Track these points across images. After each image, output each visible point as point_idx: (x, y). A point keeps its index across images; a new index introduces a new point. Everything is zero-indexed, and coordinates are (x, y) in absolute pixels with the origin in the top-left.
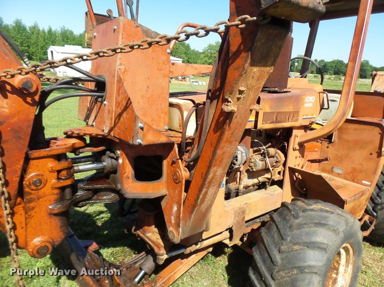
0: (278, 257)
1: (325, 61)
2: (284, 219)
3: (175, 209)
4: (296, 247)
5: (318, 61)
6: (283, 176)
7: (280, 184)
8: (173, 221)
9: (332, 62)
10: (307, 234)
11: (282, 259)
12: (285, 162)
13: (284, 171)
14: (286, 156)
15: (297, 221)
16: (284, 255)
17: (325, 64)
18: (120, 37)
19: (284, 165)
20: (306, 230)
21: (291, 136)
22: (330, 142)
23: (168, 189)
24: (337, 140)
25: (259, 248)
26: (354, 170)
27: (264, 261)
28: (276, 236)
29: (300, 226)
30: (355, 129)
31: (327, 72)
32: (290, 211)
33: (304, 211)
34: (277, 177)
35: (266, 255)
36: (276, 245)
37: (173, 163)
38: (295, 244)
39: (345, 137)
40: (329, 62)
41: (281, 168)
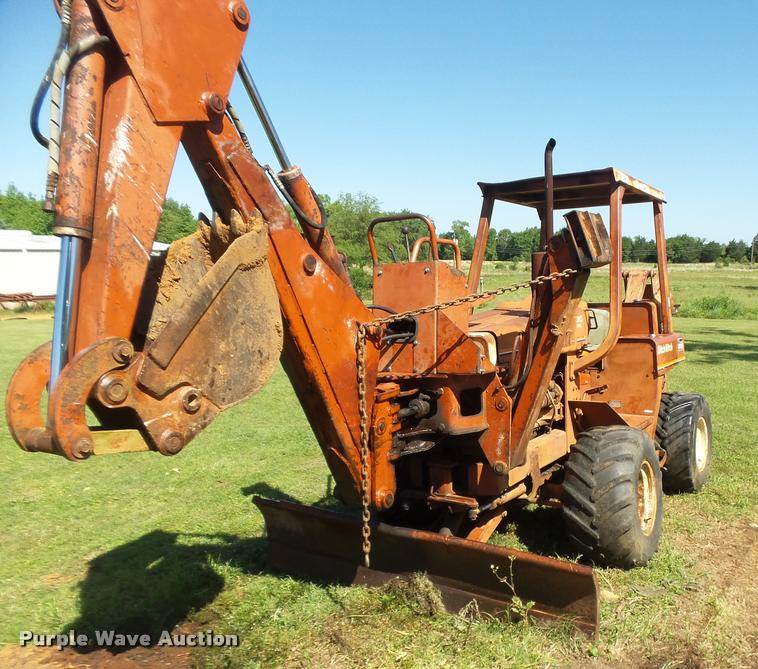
0: (592, 480)
1: (512, 232)
2: (587, 445)
3: (502, 437)
4: (608, 464)
5: (498, 231)
6: (564, 414)
7: (560, 425)
8: (499, 453)
9: (525, 233)
10: (613, 451)
11: (597, 479)
12: (564, 396)
13: (564, 408)
14: (563, 389)
15: (601, 443)
16: (597, 475)
17: (514, 238)
18: (437, 278)
19: (563, 401)
20: (611, 447)
21: (566, 364)
22: (600, 370)
23: (489, 422)
24: (607, 366)
25: (569, 481)
26: (633, 400)
27: (578, 489)
28: (585, 462)
29: (605, 446)
30: (626, 349)
31: (518, 255)
32: (591, 437)
33: (604, 434)
34: (558, 417)
35: (580, 483)
36: (587, 470)
37: (496, 391)
38: (605, 462)
39: (616, 360)
40: (520, 234)
41: (558, 406)
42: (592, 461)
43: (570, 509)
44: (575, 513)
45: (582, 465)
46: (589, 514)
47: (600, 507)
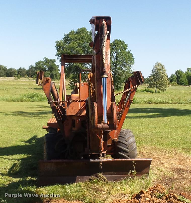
0: (127, 143)
3: (116, 131)
4: (129, 138)
42: (125, 138)
43: (121, 152)
44: (123, 153)
45: (122, 140)
46: (127, 152)
47: (130, 150)
